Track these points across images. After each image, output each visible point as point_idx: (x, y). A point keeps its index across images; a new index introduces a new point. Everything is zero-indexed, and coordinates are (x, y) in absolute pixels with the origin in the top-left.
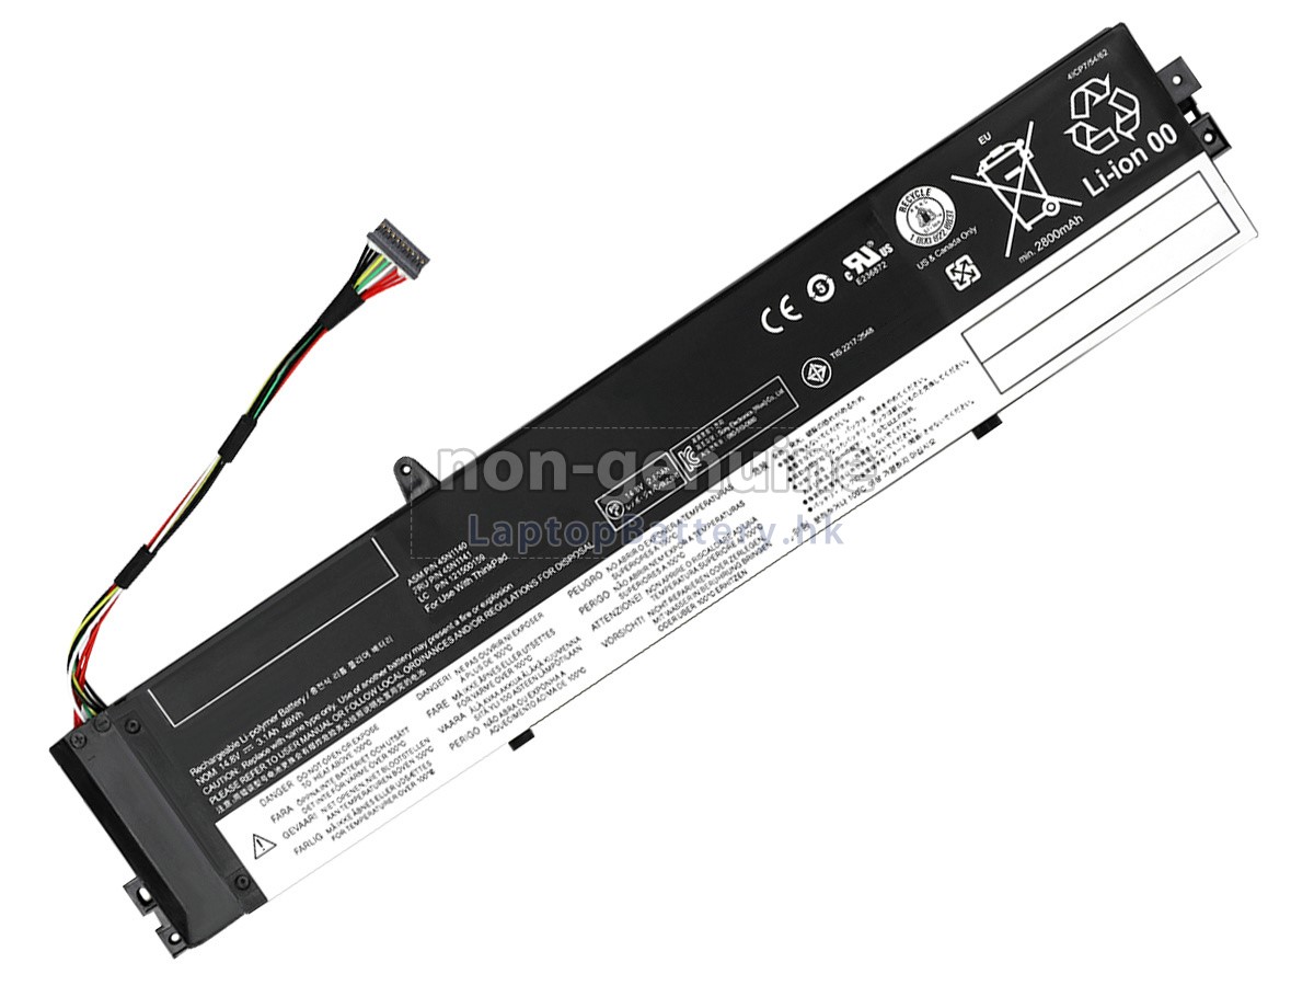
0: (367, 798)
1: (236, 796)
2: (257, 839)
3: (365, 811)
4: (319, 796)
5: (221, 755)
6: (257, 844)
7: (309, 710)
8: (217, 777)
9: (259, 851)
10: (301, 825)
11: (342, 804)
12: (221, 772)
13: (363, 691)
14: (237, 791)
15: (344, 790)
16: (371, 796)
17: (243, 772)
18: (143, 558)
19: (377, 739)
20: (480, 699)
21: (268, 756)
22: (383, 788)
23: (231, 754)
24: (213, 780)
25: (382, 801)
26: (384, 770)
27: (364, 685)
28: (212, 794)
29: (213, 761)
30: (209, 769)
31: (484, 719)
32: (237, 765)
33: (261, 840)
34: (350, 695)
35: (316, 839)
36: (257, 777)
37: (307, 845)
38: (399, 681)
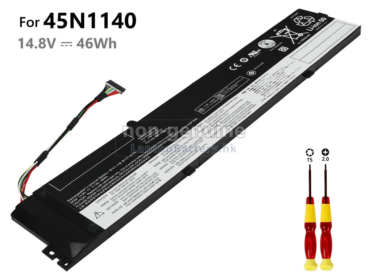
0: (137, 192)
1: (86, 203)
3: (137, 196)
4: (118, 196)
5: (78, 194)
6: (96, 214)
7: (109, 175)
8: (78, 200)
9: (98, 216)
10: (113, 205)
11: (128, 196)
12: (79, 198)
13: (128, 167)
15: (127, 192)
16: (139, 191)
17: (88, 196)
19: (137, 177)
20: (172, 159)
21: (97, 190)
22: (143, 188)
23: (82, 192)
25: (143, 192)
26: (141, 184)
27: (129, 165)
28: (76, 205)
29: (76, 196)
30: (75, 198)
31: (175, 163)
32: (85, 195)
33: (98, 213)
34: (124, 168)
35: (120, 208)
36: (93, 196)
37: (116, 210)
38: (141, 161)
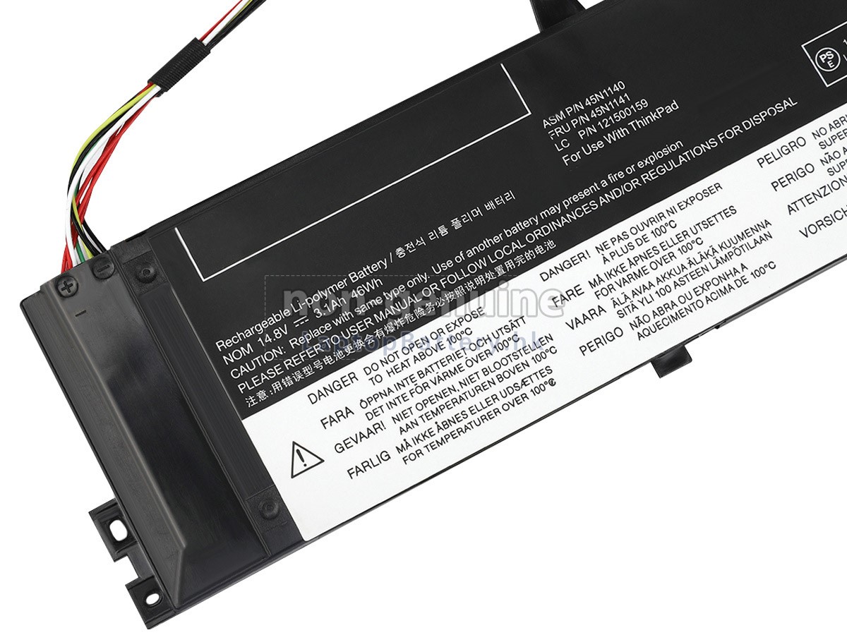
0: (458, 409)
1: (276, 386)
2: (297, 450)
3: (454, 427)
4: (391, 397)
5: (264, 325)
6: (296, 455)
7: (390, 279)
8: (252, 356)
9: (299, 466)
10: (362, 436)
11: (423, 412)
12: (259, 350)
13: (468, 260)
14: (278, 378)
15: (426, 394)
16: (464, 406)
17: (290, 352)
18: (194, 54)
19: (481, 328)
20: (628, 289)
21: (329, 334)
22: (482, 396)
23: (276, 326)
24: (247, 359)
25: (479, 415)
26: (486, 371)
27: (471, 253)
28: (242, 380)
29: (249, 333)
30: (243, 343)
31: (631, 317)
32: (284, 342)
33: (302, 451)
34: (449, 264)
35: (380, 458)
36: (308, 362)
37: (367, 465)
38: (518, 252)
